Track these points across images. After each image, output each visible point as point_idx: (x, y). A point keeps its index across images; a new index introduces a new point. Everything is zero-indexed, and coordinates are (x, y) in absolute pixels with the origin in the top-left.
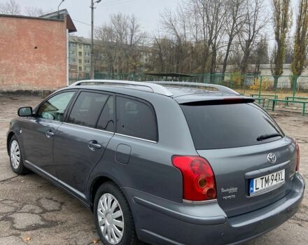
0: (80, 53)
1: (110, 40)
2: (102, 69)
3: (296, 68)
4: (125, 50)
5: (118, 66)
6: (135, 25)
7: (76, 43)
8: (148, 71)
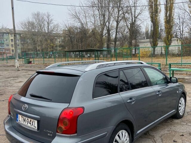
0: (12, 40)
1: (33, 30)
2: (29, 50)
3: (168, 40)
4: (44, 36)
5: (40, 47)
6: (50, 19)
7: (8, 33)
8: (62, 49)
